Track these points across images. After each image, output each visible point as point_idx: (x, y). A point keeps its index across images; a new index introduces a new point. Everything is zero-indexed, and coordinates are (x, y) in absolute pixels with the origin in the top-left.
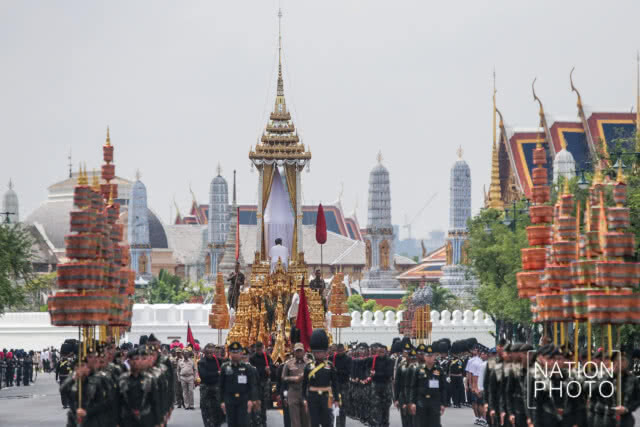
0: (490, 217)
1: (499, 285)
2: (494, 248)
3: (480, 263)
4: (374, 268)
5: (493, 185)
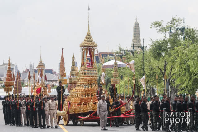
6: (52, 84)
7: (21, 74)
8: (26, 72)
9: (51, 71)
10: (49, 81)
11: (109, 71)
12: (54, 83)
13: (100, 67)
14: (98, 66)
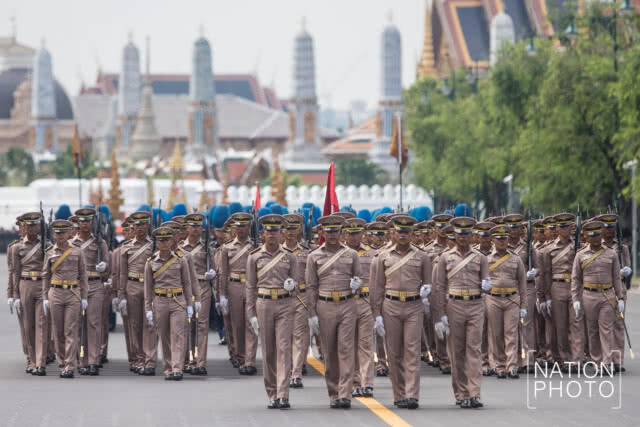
0: (427, 87)
1: (438, 159)
2: (432, 119)
3: (417, 135)
4: (299, 141)
5: (425, 51)
6: (256, 161)
7: (74, 105)
8: (97, 91)
9: (242, 87)
10: (237, 144)
11: (597, 84)
12: (267, 154)
13: (541, 61)
14: (533, 54)
